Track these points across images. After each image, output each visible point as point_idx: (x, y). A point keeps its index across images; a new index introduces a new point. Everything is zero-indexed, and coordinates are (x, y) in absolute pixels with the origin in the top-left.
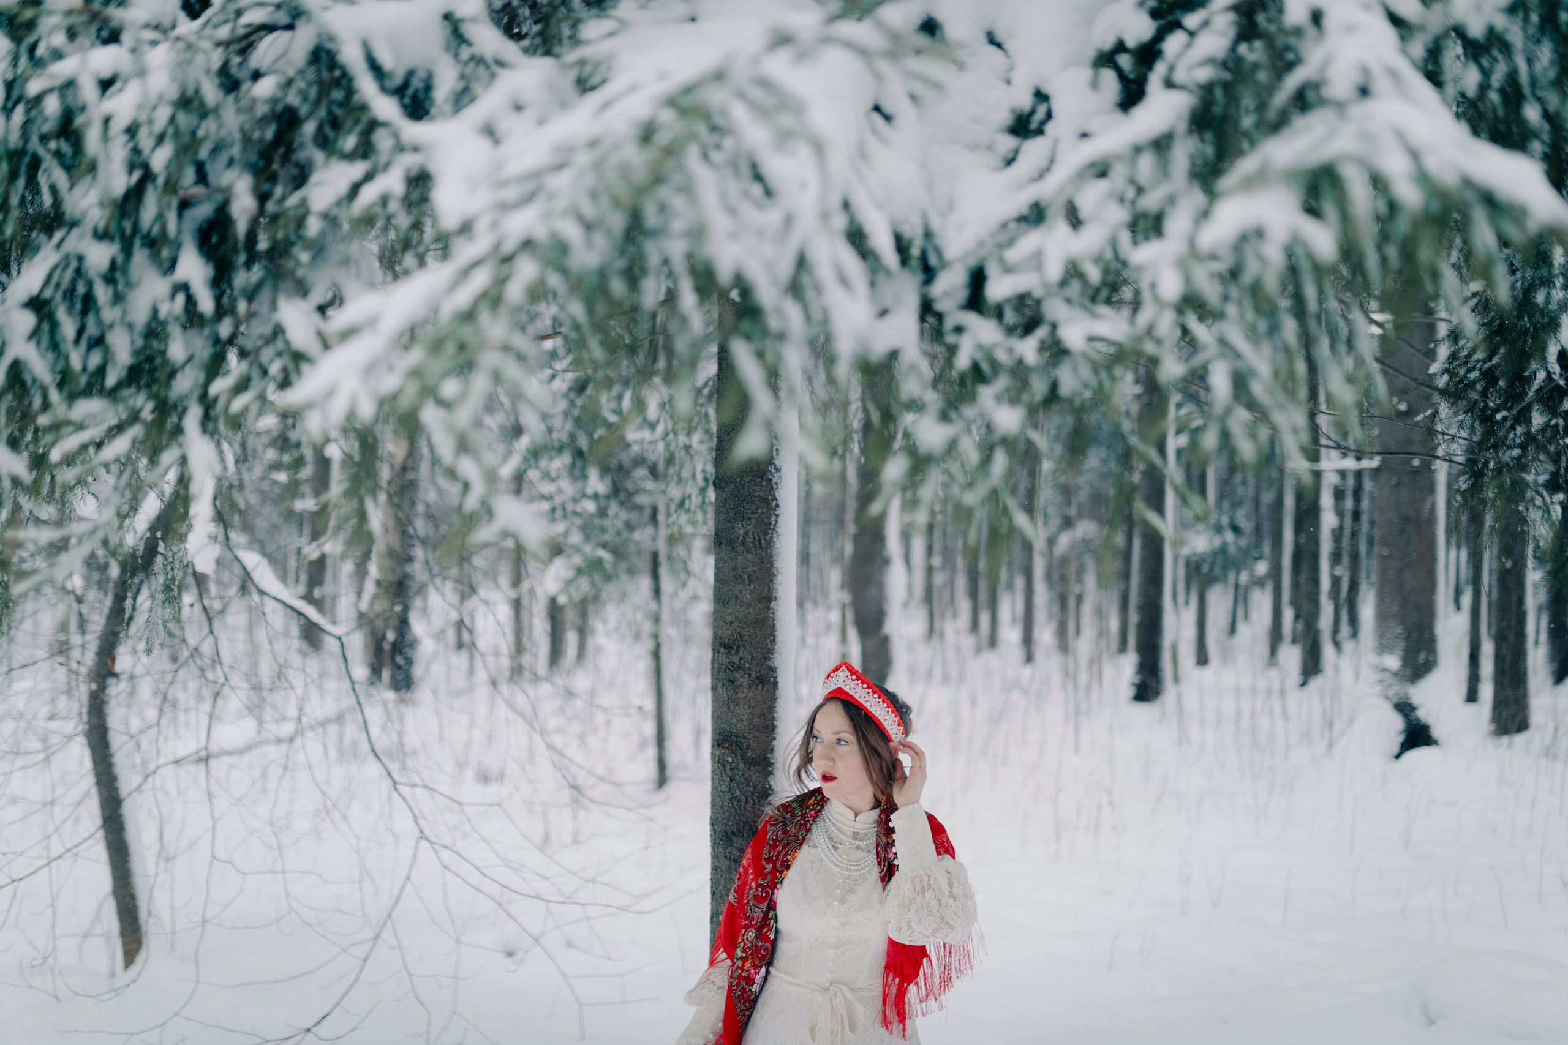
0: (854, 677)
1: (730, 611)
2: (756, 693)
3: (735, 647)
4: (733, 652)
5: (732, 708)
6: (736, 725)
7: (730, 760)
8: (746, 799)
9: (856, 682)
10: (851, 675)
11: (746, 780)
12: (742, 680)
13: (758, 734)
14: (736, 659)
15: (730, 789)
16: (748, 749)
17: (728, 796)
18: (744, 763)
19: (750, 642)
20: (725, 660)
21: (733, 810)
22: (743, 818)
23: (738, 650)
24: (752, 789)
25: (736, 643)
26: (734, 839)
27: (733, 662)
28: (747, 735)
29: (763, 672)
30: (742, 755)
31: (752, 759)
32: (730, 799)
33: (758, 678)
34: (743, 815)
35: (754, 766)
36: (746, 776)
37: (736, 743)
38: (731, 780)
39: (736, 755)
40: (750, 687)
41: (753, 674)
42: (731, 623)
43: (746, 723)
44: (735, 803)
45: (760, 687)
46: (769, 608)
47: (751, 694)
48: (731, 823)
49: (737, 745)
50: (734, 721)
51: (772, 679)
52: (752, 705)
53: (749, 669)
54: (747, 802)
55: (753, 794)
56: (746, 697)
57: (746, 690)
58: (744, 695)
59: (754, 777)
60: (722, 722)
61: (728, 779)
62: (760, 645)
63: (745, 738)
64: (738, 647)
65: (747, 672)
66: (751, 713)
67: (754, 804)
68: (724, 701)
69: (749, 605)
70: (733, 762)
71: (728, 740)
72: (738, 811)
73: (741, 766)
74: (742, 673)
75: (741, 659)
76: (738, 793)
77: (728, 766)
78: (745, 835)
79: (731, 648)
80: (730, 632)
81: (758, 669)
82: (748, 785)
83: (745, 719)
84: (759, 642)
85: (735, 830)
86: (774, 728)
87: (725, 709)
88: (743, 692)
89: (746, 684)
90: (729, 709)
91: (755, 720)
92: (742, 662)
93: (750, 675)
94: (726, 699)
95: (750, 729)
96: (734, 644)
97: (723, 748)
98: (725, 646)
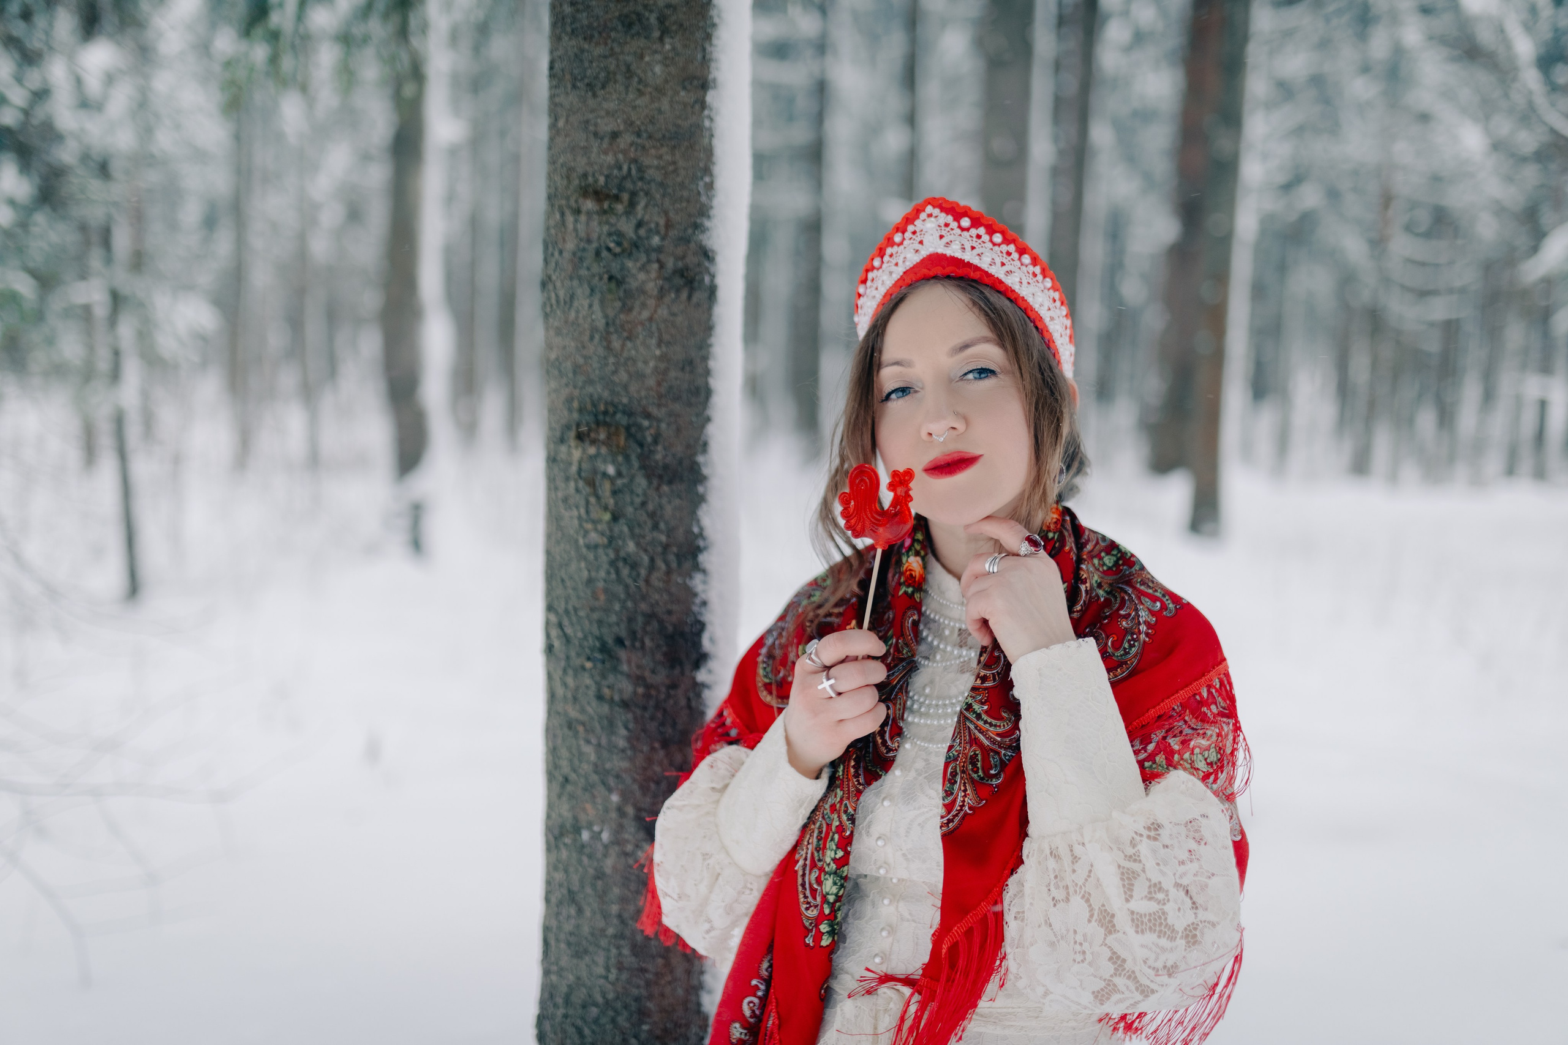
0: (966, 222)
1: (611, 105)
2: (675, 309)
3: (625, 197)
4: (619, 208)
5: (616, 344)
6: (625, 387)
7: (611, 470)
8: (652, 560)
9: (973, 232)
10: (957, 218)
11: (652, 515)
12: (642, 276)
13: (677, 407)
14: (627, 227)
15: (611, 539)
16: (656, 441)
17: (605, 557)
18: (649, 477)
19: (661, 184)
20: (597, 229)
21: (619, 590)
22: (644, 606)
23: (632, 204)
24: (663, 538)
25: (629, 185)
26: (623, 654)
27: (620, 234)
28: (654, 411)
29: (691, 260)
30: (645, 459)
31: (666, 467)
32: (613, 563)
33: (681, 273)
34: (644, 598)
35: (670, 482)
36: (650, 507)
37: (628, 428)
38: (615, 518)
39: (627, 458)
40: (662, 293)
41: (670, 264)
42: (615, 135)
43: (651, 382)
44: (625, 571)
45: (684, 295)
46: (703, 105)
47: (663, 312)
48: (613, 618)
49: (630, 435)
50: (623, 376)
51: (707, 279)
52: (666, 337)
53: (659, 250)
54: (652, 567)
55: (666, 547)
56: (651, 319)
57: (651, 302)
58: (645, 314)
59: (668, 510)
60: (590, 382)
61: (607, 517)
62: (685, 194)
63: (648, 416)
64: (633, 194)
65: (654, 256)
66: (663, 358)
67: (669, 572)
68: (594, 330)
69: (660, 91)
70: (619, 474)
71: (606, 424)
72: (633, 589)
73: (641, 482)
74: (643, 258)
75: (639, 225)
76: (631, 547)
77: (607, 486)
78: (648, 643)
79: (617, 198)
80: (610, 159)
81: (679, 251)
82: (655, 527)
83: (648, 371)
84: (682, 186)
85: (623, 634)
86: (708, 393)
87: (595, 349)
88: (644, 305)
89: (652, 287)
90: (609, 348)
91: (673, 374)
92: (642, 232)
93: (662, 266)
94: (601, 323)
95: (660, 396)
96: (621, 188)
97: (593, 442)
98: (598, 195)
